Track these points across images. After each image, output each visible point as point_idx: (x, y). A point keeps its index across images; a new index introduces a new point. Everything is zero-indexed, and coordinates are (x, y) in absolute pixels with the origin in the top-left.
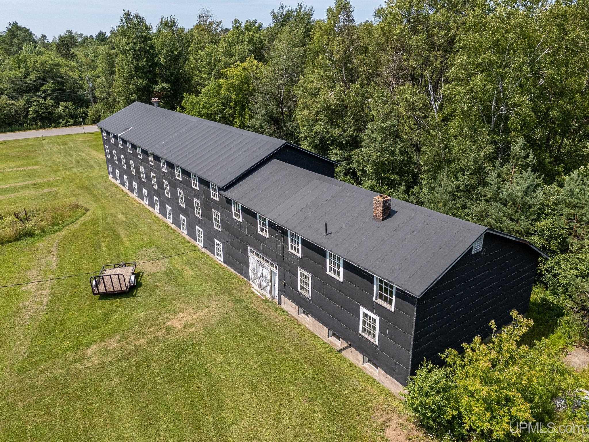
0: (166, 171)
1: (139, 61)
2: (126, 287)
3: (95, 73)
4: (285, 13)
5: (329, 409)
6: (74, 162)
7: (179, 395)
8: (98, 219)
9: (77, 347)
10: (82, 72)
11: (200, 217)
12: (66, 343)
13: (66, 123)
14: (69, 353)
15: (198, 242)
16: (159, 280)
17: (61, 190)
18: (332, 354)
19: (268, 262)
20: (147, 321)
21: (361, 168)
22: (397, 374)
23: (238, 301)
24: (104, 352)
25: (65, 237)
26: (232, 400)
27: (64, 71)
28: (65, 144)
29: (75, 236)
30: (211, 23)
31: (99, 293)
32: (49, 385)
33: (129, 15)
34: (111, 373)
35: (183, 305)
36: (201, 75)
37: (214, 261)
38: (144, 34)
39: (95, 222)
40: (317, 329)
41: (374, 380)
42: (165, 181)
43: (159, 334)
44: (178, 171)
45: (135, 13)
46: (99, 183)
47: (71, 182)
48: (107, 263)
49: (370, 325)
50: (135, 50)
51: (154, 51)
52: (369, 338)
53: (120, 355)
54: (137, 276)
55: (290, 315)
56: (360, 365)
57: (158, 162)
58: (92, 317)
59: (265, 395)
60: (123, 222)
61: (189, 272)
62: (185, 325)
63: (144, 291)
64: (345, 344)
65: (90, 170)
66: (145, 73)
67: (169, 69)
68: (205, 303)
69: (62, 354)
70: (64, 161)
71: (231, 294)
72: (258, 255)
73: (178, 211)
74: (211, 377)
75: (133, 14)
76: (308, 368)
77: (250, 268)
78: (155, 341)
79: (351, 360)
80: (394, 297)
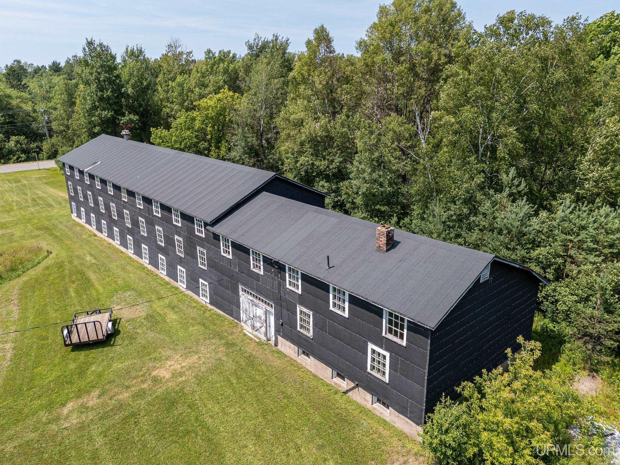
0: (142, 208)
1: (103, 92)
2: (103, 335)
3: (50, 105)
4: (260, 44)
5: (341, 456)
6: (29, 201)
7: (173, 453)
8: (63, 262)
9: (50, 406)
10: (36, 104)
11: (183, 256)
12: (37, 403)
13: (18, 159)
14: (41, 413)
15: (179, 283)
16: (140, 326)
17: (17, 232)
18: (338, 397)
19: (262, 301)
20: (129, 372)
21: (350, 200)
22: (411, 412)
23: (229, 345)
24: (83, 410)
25: (25, 283)
26: (234, 454)
27: (15, 102)
28: (17, 181)
29: (37, 283)
30: (181, 54)
31: (71, 344)
32: (20, 452)
33: (92, 44)
34: (94, 433)
35: (169, 353)
36: (173, 106)
37: (199, 303)
38: (108, 63)
39: (60, 266)
40: (320, 371)
41: (385, 421)
42: (140, 218)
43: (145, 386)
44: (157, 207)
45: (99, 41)
46: (61, 223)
47: (28, 223)
48: (77, 310)
49: (379, 362)
50: (99, 80)
51: (120, 81)
52: (379, 376)
53: (102, 411)
54: (115, 322)
55: (289, 357)
56: (369, 405)
57: (132, 198)
58: (65, 371)
59: (270, 446)
60: (92, 265)
61: (172, 316)
62: (173, 374)
63: (123, 340)
64: (352, 385)
65: (49, 209)
66: (110, 105)
67: (137, 101)
68: (194, 349)
69: (33, 415)
70: (18, 199)
71: (221, 338)
72: (251, 294)
73: (155, 250)
74: (208, 429)
75: (97, 42)
76: (314, 413)
77: (241, 308)
78: (141, 394)
79: (359, 401)
80: (405, 330)
